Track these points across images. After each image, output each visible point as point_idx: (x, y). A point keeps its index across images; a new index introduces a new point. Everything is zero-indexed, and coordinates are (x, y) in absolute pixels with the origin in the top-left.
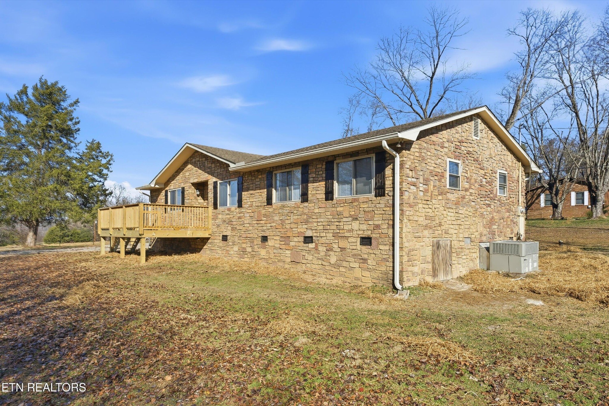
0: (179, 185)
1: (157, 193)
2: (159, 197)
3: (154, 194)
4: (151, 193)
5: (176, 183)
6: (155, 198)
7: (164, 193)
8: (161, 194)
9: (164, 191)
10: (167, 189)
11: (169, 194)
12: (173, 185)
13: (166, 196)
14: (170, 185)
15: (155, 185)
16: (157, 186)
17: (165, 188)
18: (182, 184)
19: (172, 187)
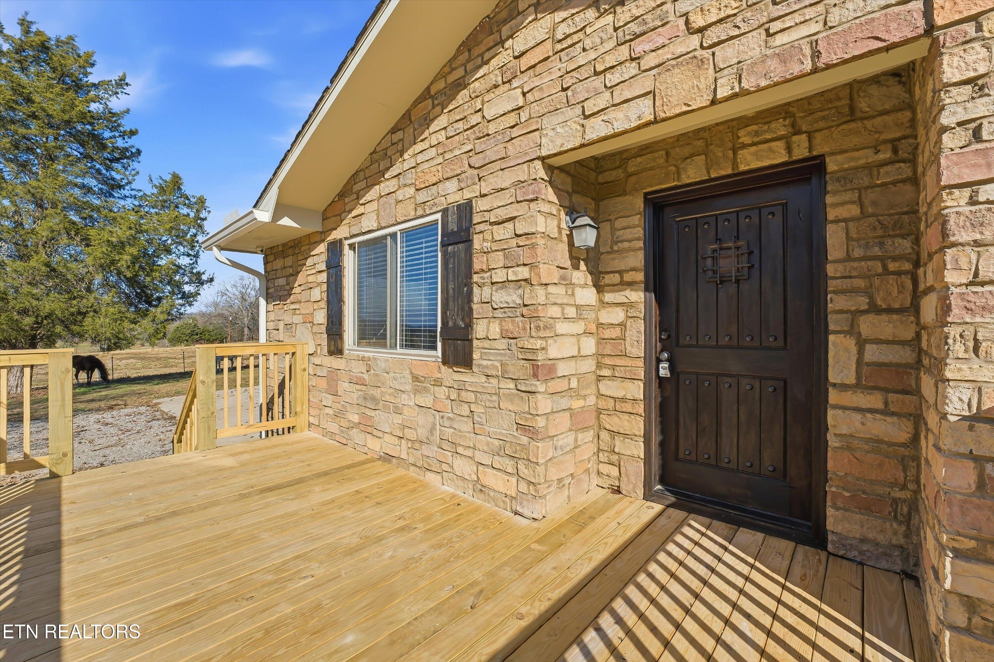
0: (422, 197)
1: (289, 261)
2: (301, 279)
3: (278, 264)
4: (266, 263)
5: (400, 195)
6: (282, 282)
7: (324, 257)
8: (309, 262)
9: (322, 248)
10: (335, 235)
11: (350, 261)
12: (374, 206)
13: (334, 267)
14: (359, 210)
15: (276, 216)
16: (286, 221)
17: (325, 233)
18: (451, 186)
19: (369, 222)
